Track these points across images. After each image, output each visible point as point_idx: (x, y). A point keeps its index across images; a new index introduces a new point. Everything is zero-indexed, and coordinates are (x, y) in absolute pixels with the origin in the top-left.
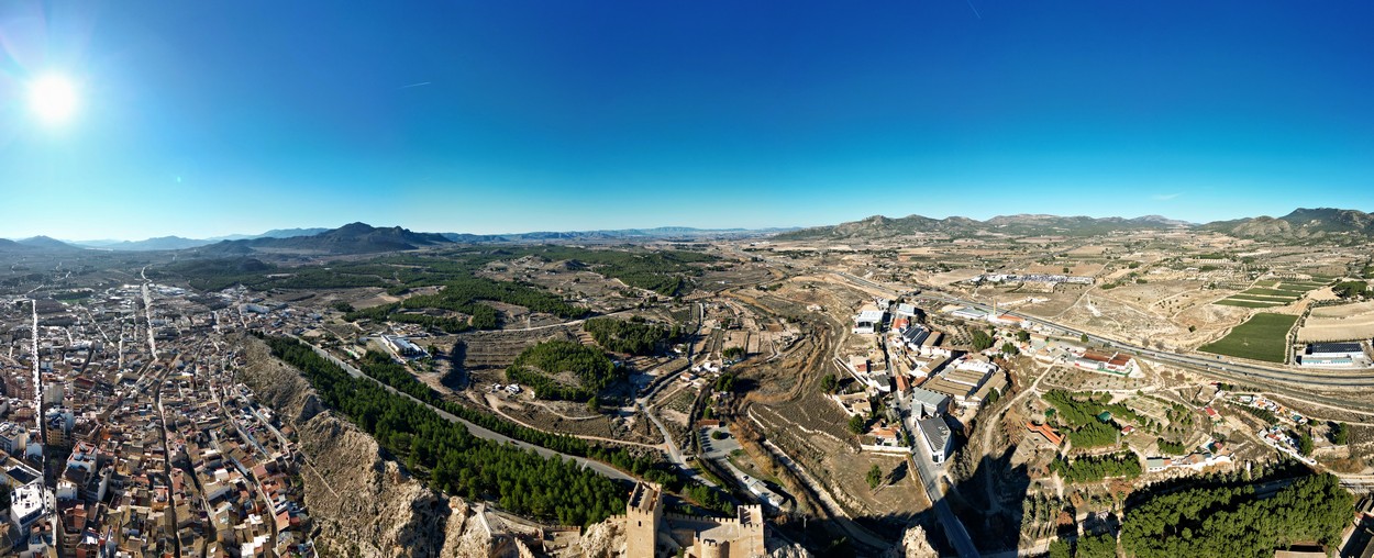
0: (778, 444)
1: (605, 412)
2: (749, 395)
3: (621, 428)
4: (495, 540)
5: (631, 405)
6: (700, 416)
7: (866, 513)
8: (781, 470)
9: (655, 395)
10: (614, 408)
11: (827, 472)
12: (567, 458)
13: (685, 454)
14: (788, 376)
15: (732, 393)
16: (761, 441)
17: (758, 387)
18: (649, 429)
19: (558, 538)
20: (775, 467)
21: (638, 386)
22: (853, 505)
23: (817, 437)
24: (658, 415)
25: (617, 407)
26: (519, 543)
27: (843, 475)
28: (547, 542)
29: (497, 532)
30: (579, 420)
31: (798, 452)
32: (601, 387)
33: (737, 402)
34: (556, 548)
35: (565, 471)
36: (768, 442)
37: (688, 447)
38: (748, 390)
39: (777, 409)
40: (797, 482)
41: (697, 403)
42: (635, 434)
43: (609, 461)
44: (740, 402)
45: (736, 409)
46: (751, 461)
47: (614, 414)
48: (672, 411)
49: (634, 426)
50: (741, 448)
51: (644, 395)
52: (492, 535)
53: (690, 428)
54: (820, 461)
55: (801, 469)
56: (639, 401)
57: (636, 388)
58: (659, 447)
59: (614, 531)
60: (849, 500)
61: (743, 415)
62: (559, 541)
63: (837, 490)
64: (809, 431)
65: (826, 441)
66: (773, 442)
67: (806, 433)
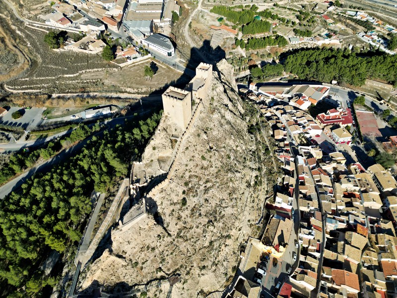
8: (87, 100)
11: (113, 86)
31: (83, 88)
40: (104, 99)
50: (44, 108)
62: (140, 177)
64: (75, 75)
65: (93, 74)
66: (59, 93)
67: (74, 77)
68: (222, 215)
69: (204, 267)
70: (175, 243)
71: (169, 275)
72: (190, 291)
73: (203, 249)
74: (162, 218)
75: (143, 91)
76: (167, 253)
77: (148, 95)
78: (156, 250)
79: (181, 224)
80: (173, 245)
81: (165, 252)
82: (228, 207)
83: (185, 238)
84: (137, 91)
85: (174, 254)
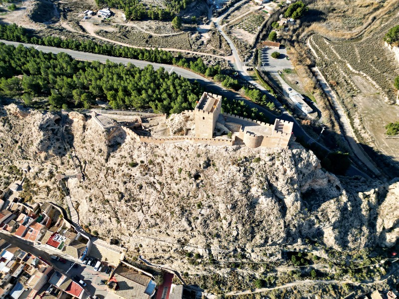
0: (323, 72)
1: (186, 30)
2: (315, 26)
3: (199, 42)
4: (108, 131)
5: (208, 24)
6: (265, 37)
7: (372, 145)
8: (318, 91)
9: (229, 15)
10: (193, 26)
11: (355, 106)
12: (157, 66)
13: (247, 65)
14: (356, 16)
15: (298, 21)
16: (310, 67)
17: (325, 20)
18: (221, 44)
19: (151, 121)
20: (315, 88)
21: (215, 6)
22: (365, 136)
23: (360, 78)
24: (229, 33)
25: (195, 25)
26: (125, 128)
27: (368, 114)
28: (144, 124)
29: (108, 126)
30: (166, 37)
31: (338, 83)
32: (182, 8)
33: (300, 30)
34: (150, 126)
35: (156, 76)
36: (316, 69)
37: (250, 61)
38: (314, 21)
39: (334, 44)
40: (328, 103)
41: (265, 26)
42: (210, 47)
43: (189, 66)
44: (303, 30)
45: (298, 36)
46: (297, 79)
47: (193, 31)
48: (242, 31)
49: (209, 41)
50: (292, 68)
51: (220, 14)
52: (105, 128)
53: (255, 46)
54: (353, 96)
55: (335, 96)
56: (214, 20)
57: (212, 8)
58: (227, 58)
59: (187, 119)
60: (363, 131)
61: (301, 42)
62: (151, 123)
63: (357, 121)
64: (354, 71)
65: (365, 83)
66: (320, 70)
67: (351, 71)
68: (134, 208)
69: (91, 200)
70: (103, 168)
71: (84, 171)
72: (77, 193)
73: (102, 195)
74: (117, 149)
75: (363, 135)
76: (95, 163)
77: (358, 142)
78: (93, 153)
79: (116, 167)
80: (100, 166)
81: (95, 161)
82: (144, 214)
83: (107, 175)
84: (359, 129)
85: (96, 170)
